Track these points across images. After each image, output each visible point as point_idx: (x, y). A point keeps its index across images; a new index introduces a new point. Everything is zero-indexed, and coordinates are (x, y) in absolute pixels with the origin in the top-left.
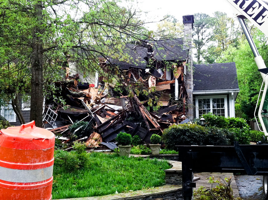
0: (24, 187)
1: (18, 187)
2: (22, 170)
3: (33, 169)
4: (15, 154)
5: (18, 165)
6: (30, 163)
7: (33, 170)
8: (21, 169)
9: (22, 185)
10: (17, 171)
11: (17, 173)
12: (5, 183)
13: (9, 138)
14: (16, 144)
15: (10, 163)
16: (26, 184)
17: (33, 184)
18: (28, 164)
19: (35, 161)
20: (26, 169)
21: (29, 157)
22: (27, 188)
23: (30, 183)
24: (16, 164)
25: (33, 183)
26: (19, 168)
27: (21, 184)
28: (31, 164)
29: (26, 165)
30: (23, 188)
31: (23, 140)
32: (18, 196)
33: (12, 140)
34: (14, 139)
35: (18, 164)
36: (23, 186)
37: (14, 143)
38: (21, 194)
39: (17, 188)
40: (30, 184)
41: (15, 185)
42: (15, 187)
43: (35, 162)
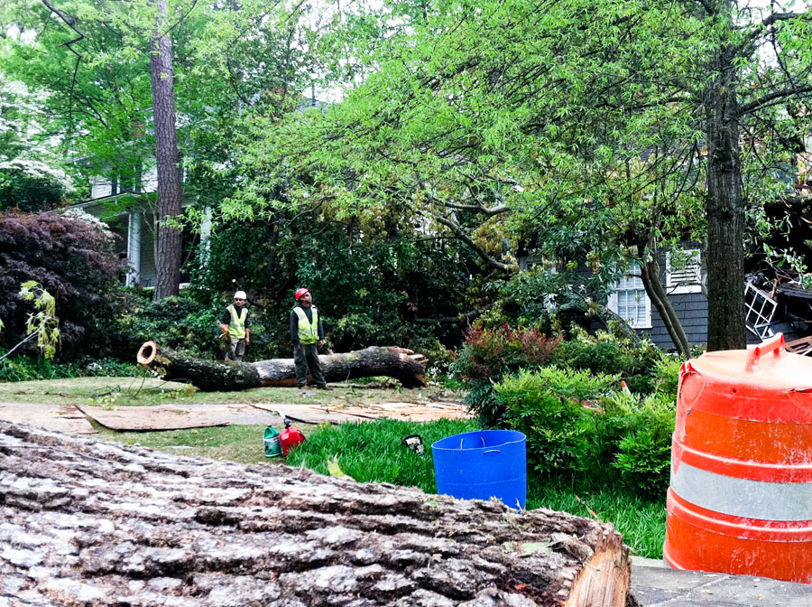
0: (770, 533)
1: (752, 533)
2: (762, 483)
3: (793, 481)
4: (739, 433)
5: (747, 468)
6: (786, 463)
7: (795, 484)
8: (758, 479)
9: (763, 526)
10: (746, 484)
11: (747, 489)
12: (711, 517)
13: (717, 386)
14: (740, 403)
15: (725, 460)
16: (773, 524)
17: (796, 526)
18: (779, 466)
19: (799, 458)
20: (774, 481)
21: (780, 444)
22: (778, 536)
23: (785, 522)
24: (742, 463)
25: (794, 524)
26: (753, 475)
27: (758, 522)
28: (787, 467)
29: (774, 469)
30: (766, 535)
31: (759, 394)
32: (752, 559)
33: (726, 392)
34: (734, 391)
35: (750, 463)
36: (767, 529)
37: (732, 402)
38: (761, 554)
39: (747, 533)
40: (786, 527)
41: (740, 526)
42: (741, 531)
43: (801, 460)
